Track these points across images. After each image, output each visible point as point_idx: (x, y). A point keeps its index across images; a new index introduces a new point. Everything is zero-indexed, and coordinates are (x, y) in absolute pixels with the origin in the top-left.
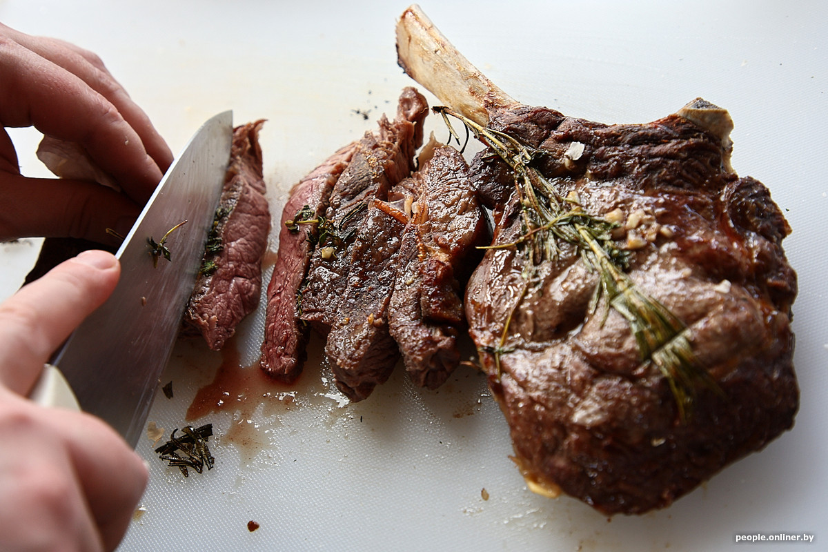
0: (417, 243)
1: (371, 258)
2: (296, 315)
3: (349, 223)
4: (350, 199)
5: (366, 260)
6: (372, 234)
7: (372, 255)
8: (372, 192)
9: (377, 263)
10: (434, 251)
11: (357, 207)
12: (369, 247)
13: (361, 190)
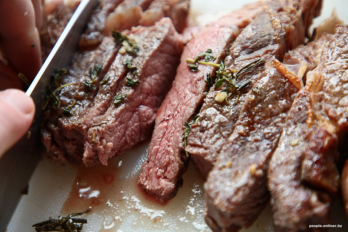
0: (307, 109)
1: (260, 112)
2: (181, 145)
3: (245, 74)
4: (249, 53)
5: (256, 113)
6: (266, 90)
7: (262, 109)
8: (271, 51)
9: (265, 118)
10: (323, 121)
11: (255, 62)
12: (260, 101)
13: (261, 47)
